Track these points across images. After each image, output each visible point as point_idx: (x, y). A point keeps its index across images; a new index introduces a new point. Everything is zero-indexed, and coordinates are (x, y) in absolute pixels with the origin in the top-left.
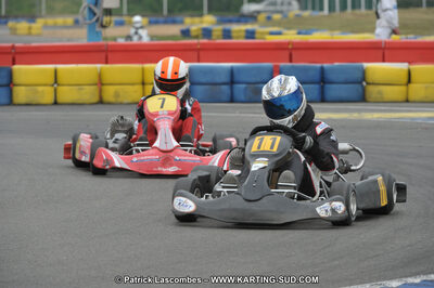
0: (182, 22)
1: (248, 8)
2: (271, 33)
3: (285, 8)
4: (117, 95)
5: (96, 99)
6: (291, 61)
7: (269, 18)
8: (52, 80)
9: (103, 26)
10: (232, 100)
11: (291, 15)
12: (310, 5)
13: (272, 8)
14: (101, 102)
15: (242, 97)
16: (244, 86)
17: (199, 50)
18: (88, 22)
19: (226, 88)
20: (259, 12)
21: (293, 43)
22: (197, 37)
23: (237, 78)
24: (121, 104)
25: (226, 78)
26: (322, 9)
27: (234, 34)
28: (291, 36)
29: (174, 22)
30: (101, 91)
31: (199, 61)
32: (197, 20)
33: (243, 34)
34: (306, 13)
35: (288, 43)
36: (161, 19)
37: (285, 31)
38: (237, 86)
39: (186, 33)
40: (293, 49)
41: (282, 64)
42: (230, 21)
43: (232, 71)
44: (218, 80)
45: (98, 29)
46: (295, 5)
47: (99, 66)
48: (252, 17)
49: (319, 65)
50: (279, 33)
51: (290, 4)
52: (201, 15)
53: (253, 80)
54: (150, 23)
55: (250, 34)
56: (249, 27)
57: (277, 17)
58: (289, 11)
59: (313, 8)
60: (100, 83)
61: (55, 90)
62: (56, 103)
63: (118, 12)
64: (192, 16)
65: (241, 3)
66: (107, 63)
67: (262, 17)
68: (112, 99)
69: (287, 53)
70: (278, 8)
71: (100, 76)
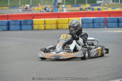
0: (80, 6)
1: (98, 2)
2: (105, 9)
3: (108, 2)
4: (62, 27)
5: (56, 28)
6: (109, 16)
7: (104, 5)
8: (44, 23)
9: (58, 8)
10: (93, 27)
11: (110, 4)
12: (115, 1)
13: (105, 2)
14: (57, 29)
15: (96, 27)
16: (96, 23)
17: (84, 14)
18: (53, 7)
19: (92, 24)
20: (101, 3)
21: (110, 12)
22: (84, 10)
23: (94, 21)
24: (63, 29)
25: (92, 22)
26: (118, 2)
27: (94, 9)
28: (110, 10)
29: (78, 6)
30: (57, 26)
31: (84, 17)
32: (84, 6)
33: (97, 9)
34: (114, 3)
35: (109, 12)
36: (74, 6)
37: (108, 8)
38: (95, 24)
39: (81, 9)
40: (110, 13)
41: (107, 17)
42: (94, 6)
43: (93, 19)
44: (89, 22)
45: (56, 9)
46: (111, 1)
47: (56, 19)
48: (99, 5)
49: (117, 17)
50: (107, 9)
51: (110, 1)
52: (85, 4)
53: (99, 22)
54: (72, 7)
55: (99, 9)
56: (98, 7)
57: (106, 4)
58: (109, 3)
59: (116, 2)
60: (57, 24)
61: (45, 26)
62: (45, 29)
63: (62, 4)
64: (83, 4)
65: (96, 1)
66: (59, 18)
67: (102, 5)
68: (60, 28)
69: (108, 14)
70: (107, 2)
71: (57, 21)
